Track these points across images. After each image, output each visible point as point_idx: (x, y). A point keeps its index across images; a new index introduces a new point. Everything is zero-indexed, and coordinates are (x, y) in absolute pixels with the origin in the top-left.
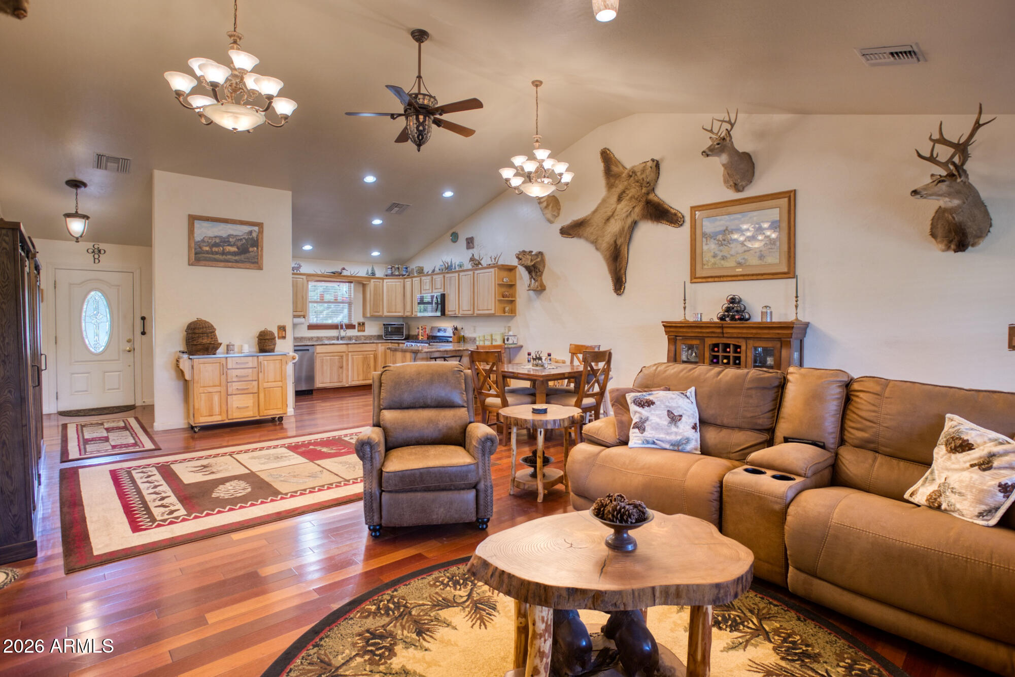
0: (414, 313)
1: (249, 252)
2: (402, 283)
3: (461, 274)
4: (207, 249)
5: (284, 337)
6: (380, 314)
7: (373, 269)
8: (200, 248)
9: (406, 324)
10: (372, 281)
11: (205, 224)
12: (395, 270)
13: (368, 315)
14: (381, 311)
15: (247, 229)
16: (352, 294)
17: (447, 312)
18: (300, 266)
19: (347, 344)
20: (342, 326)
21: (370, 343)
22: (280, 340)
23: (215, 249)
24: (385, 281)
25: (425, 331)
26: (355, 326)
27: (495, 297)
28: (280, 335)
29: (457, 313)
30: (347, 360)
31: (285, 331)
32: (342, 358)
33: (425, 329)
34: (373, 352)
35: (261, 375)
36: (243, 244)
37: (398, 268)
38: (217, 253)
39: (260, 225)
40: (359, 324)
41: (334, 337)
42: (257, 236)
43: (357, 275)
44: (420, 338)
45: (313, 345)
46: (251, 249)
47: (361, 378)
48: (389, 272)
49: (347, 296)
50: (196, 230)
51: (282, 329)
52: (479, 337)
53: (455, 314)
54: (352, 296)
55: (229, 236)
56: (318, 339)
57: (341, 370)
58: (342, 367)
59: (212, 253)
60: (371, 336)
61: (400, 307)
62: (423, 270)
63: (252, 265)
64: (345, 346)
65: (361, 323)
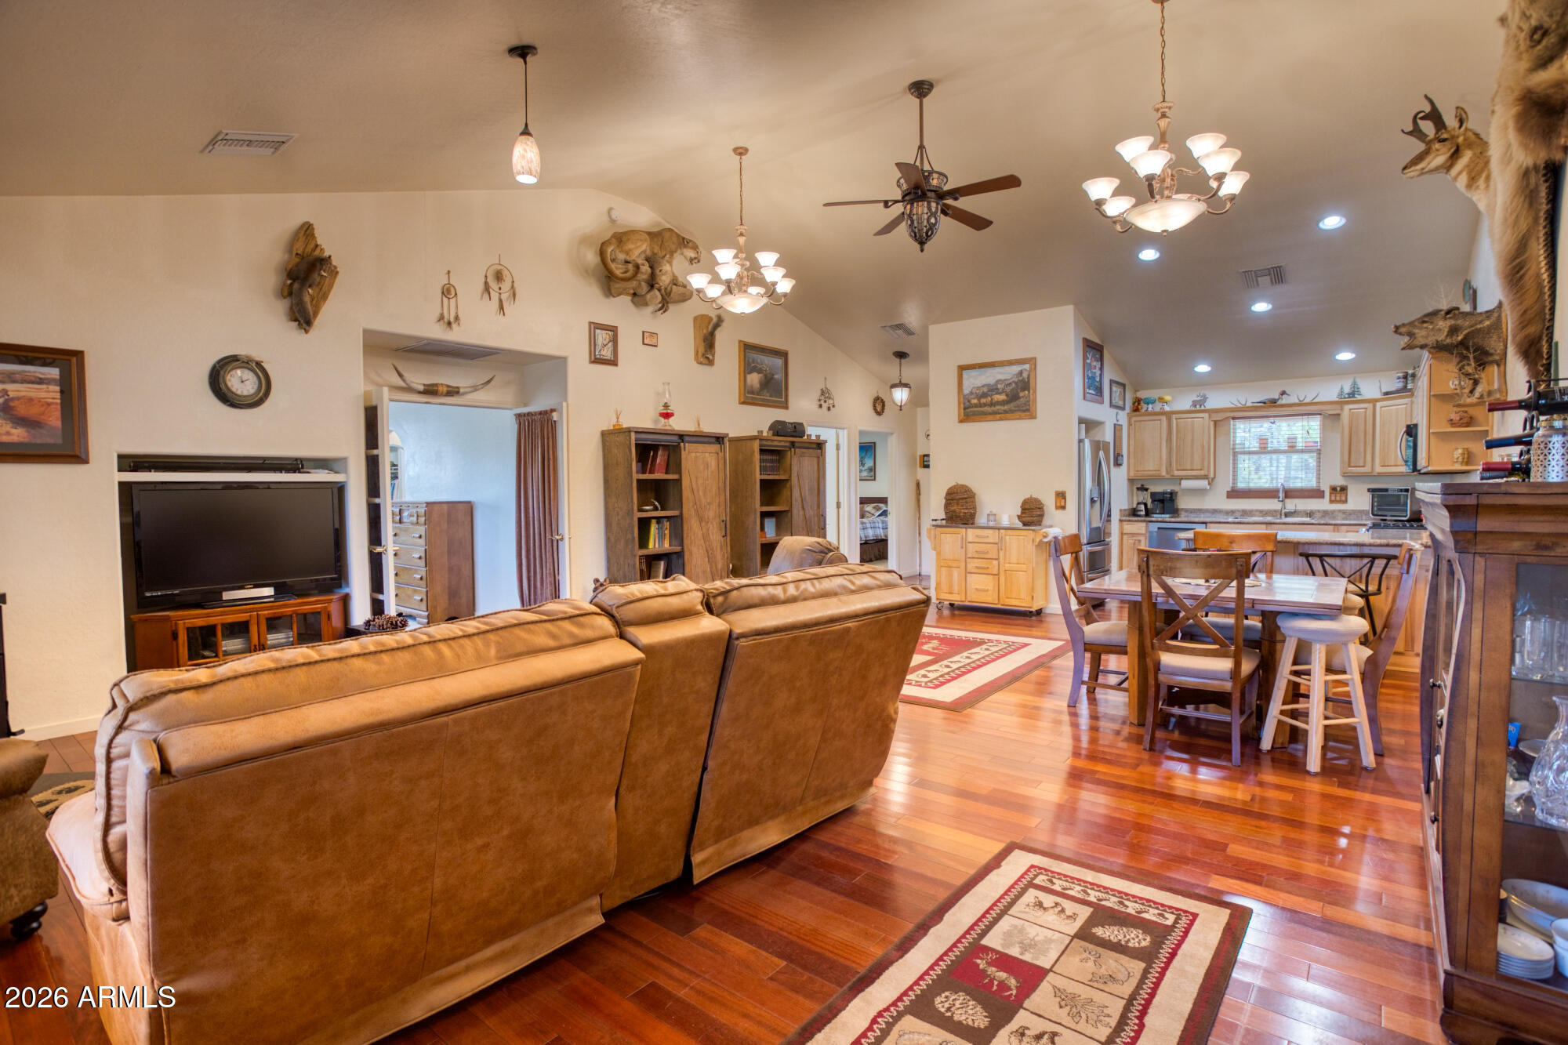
1: (1019, 398)
4: (975, 401)
5: (1063, 508)
6: (1367, 469)
7: (1352, 385)
8: (969, 401)
10: (1352, 407)
11: (974, 373)
12: (1410, 379)
14: (1369, 464)
15: (1016, 369)
16: (1318, 436)
18: (1205, 399)
22: (1055, 511)
23: (983, 401)
24: (1381, 403)
26: (1325, 491)
28: (1058, 505)
31: (1065, 498)
35: (1002, 554)
36: (1012, 389)
38: (985, 405)
39: (1032, 361)
40: (1333, 489)
42: (1029, 375)
43: (1315, 400)
46: (1021, 394)
49: (1312, 440)
50: (964, 382)
51: (1061, 496)
54: (1320, 439)
55: (998, 382)
59: (980, 405)
60: (1360, 511)
63: (1023, 415)
65: (1338, 489)
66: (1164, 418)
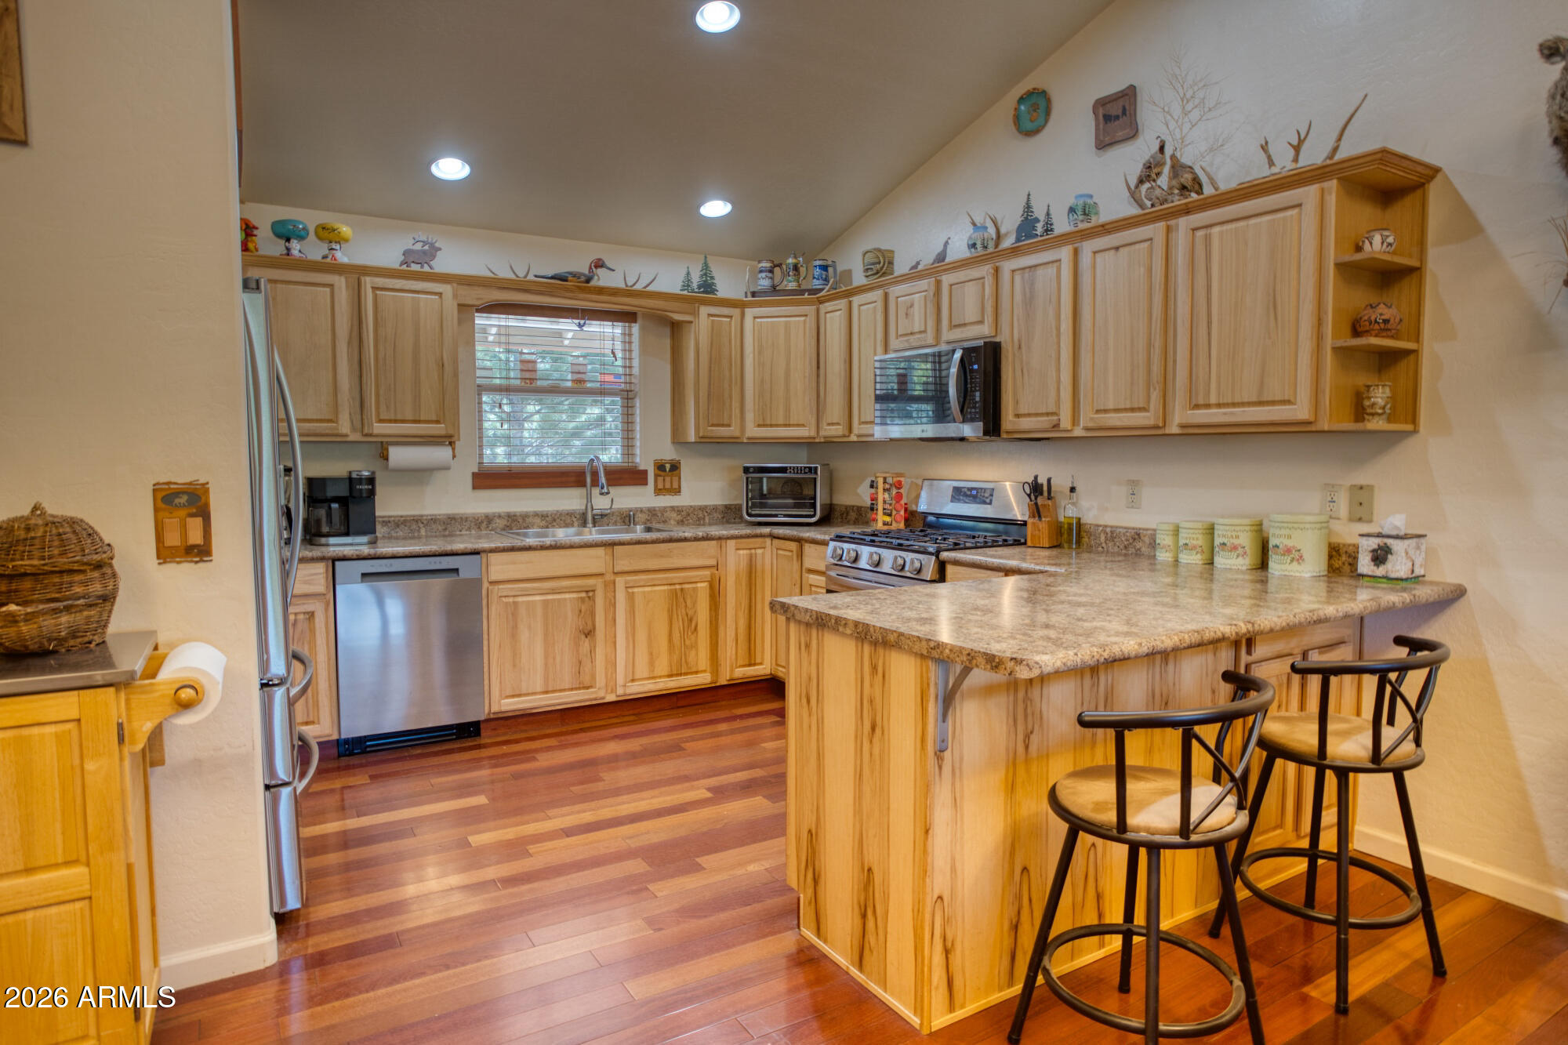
0: (857, 428)
2: (811, 321)
3: (1088, 247)
5: (201, 552)
6: (732, 431)
7: (706, 271)
9: (825, 465)
10: (704, 310)
12: (785, 275)
13: (692, 438)
14: (736, 421)
16: (636, 363)
17: (1008, 421)
19: (612, 544)
20: (595, 474)
21: (696, 539)
22: (171, 568)
24: (750, 313)
25: (899, 496)
26: (645, 472)
27: (1319, 337)
28: (173, 539)
29: (1066, 423)
30: (612, 605)
31: (204, 514)
32: (592, 599)
33: (899, 485)
34: (707, 573)
37: (796, 268)
40: (660, 467)
41: (570, 514)
43: (650, 288)
44: (880, 521)
45: (476, 553)
47: (662, 666)
48: (764, 283)
49: (621, 371)
51: (181, 501)
52: (1176, 531)
53: (1056, 426)
54: (636, 371)
56: (515, 522)
57: (586, 644)
58: (589, 633)
60: (703, 508)
61: (801, 407)
62: (891, 263)
64: (601, 551)
65: (668, 466)
66: (340, 281)
